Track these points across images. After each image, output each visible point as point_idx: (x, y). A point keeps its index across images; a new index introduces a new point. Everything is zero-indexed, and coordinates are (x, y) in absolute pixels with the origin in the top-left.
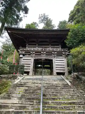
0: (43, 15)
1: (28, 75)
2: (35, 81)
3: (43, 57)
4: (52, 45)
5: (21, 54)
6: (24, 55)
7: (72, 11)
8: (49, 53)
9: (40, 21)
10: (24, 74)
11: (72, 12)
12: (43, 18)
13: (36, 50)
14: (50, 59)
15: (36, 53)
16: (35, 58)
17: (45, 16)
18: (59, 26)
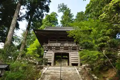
0: (62, 4)
1: (50, 65)
2: (56, 71)
3: (62, 51)
4: (68, 41)
5: (45, 50)
6: (47, 51)
7: (88, 4)
8: (66, 48)
9: (59, 11)
10: (48, 65)
11: (88, 6)
12: (61, 7)
13: (56, 46)
14: (67, 52)
15: (56, 48)
16: (55, 52)
17: (64, 6)
18: (76, 17)
